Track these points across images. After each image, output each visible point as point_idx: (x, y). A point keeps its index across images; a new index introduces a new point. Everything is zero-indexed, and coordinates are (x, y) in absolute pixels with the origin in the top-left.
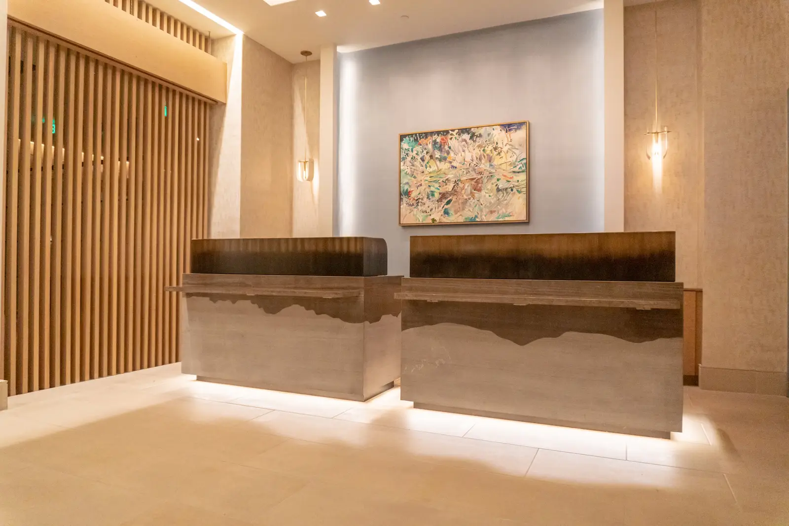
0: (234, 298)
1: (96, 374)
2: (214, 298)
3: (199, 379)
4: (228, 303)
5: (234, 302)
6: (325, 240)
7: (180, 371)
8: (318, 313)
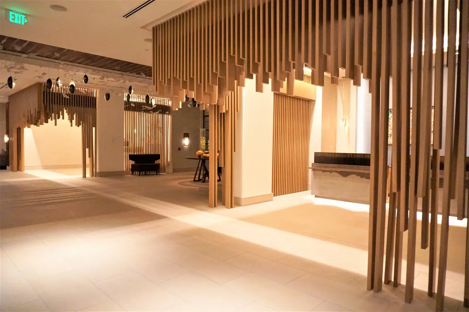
0: (331, 172)
1: (279, 195)
2: (324, 171)
3: (316, 197)
4: (329, 173)
5: (331, 173)
6: (353, 154)
7: (311, 194)
8: (361, 177)
